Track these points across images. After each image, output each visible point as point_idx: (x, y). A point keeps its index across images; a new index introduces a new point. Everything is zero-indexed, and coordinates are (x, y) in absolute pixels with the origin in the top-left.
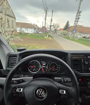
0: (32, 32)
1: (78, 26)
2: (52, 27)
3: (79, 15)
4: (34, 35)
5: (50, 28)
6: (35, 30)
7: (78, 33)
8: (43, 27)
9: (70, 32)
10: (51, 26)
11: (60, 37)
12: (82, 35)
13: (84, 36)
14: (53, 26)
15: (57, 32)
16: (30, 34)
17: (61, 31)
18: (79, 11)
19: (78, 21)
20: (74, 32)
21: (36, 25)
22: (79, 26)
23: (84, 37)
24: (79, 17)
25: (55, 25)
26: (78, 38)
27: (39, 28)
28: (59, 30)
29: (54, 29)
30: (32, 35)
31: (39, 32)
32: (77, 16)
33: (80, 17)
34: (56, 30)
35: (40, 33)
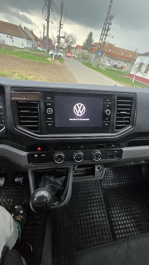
0: (23, 45)
1: (107, 44)
2: (62, 40)
3: (109, 24)
4: (28, 53)
5: (59, 42)
6: (29, 41)
7: (106, 58)
8: (45, 38)
9: (94, 54)
10: (59, 37)
11: (76, 61)
12: (112, 62)
13: (115, 63)
14: (64, 38)
15: (72, 51)
16: (19, 50)
17: (78, 51)
18: (109, 13)
19: (106, 35)
20: (99, 54)
21: (32, 32)
22: (109, 44)
23: (115, 66)
24: (108, 28)
25: (68, 37)
26: (105, 67)
27: (36, 39)
28: (76, 48)
29: (66, 45)
30: (23, 52)
31: (38, 48)
32: (106, 25)
33: (110, 27)
34: (69, 47)
35: (40, 49)
